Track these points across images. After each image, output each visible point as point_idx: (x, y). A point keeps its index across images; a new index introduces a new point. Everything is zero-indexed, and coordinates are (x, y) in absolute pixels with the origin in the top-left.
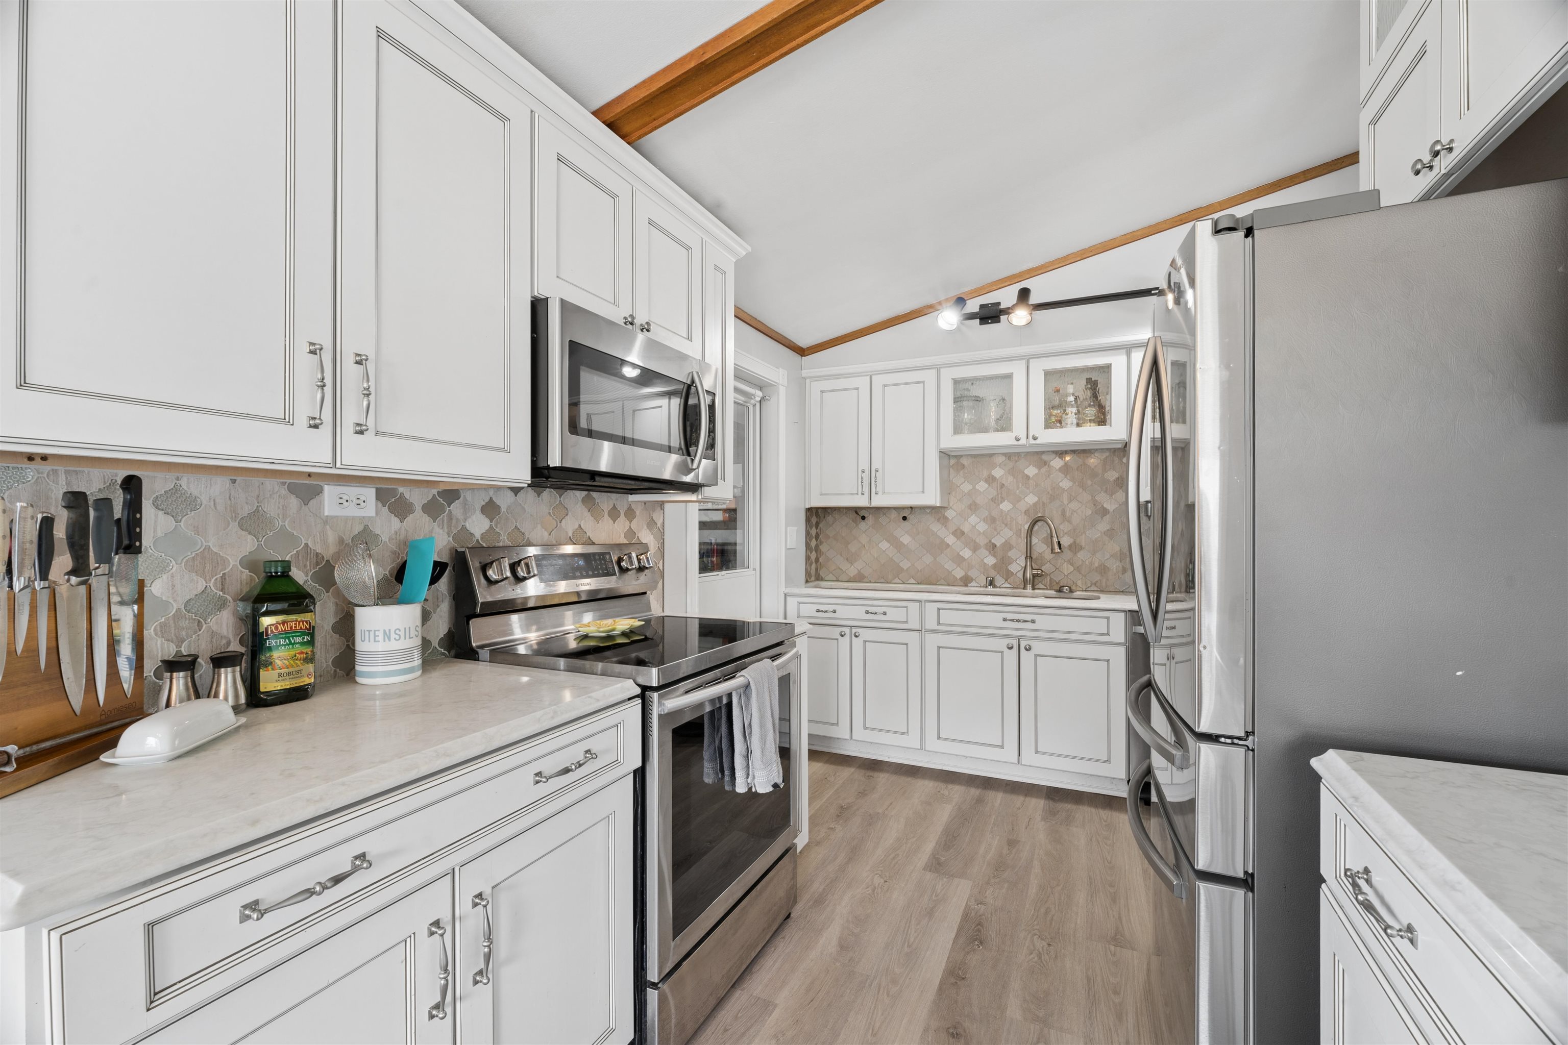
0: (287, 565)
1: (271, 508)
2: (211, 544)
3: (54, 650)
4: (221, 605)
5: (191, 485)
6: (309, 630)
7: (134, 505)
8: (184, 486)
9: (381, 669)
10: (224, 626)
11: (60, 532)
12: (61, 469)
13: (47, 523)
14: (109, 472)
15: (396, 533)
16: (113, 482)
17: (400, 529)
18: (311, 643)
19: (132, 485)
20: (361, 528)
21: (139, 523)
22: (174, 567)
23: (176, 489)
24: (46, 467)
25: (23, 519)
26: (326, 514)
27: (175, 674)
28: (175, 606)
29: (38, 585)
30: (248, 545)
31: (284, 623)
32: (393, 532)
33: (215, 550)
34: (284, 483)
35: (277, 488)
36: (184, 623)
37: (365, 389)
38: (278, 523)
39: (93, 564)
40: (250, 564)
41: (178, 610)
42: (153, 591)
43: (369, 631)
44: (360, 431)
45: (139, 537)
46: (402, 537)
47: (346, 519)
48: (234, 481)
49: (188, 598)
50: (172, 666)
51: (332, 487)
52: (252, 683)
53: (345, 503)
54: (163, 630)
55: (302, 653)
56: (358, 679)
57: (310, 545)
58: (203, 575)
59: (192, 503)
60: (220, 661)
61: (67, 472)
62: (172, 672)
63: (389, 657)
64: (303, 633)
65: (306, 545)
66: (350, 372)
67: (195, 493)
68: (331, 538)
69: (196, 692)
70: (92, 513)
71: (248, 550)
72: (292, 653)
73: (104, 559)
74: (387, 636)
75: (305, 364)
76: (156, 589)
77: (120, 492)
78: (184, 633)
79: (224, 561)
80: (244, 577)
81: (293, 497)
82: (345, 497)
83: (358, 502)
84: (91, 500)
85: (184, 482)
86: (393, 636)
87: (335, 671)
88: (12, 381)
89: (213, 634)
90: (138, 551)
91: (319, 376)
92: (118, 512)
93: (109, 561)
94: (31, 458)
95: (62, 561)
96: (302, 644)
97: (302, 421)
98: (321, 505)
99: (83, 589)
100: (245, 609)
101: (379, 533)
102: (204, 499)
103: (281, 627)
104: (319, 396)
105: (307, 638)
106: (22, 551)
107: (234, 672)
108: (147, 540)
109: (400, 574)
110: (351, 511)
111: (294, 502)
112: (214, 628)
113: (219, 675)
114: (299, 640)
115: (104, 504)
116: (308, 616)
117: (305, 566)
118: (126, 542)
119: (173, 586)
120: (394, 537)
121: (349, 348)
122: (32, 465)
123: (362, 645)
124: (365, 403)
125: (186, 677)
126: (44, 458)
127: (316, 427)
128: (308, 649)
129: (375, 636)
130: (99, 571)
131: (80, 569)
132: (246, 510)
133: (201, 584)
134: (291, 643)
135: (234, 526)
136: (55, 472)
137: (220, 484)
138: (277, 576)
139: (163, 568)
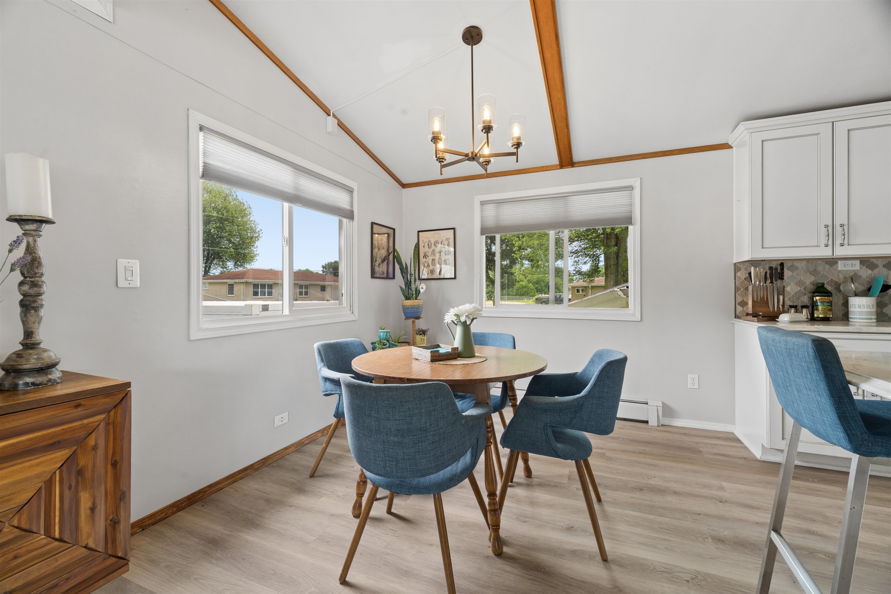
0: (823, 284)
1: (820, 269)
2: (802, 278)
3: (767, 298)
4: (805, 294)
5: (796, 264)
6: (830, 302)
7: (782, 269)
8: (795, 264)
9: (858, 317)
10: (806, 300)
11: (768, 276)
12: (768, 262)
13: (766, 273)
14: (777, 262)
15: (870, 275)
16: (778, 264)
17: (871, 274)
18: (831, 305)
19: (782, 265)
20: (854, 273)
21: (783, 273)
22: (792, 284)
23: (793, 265)
24: (765, 262)
25: (762, 272)
26: (839, 269)
27: (792, 309)
28: (792, 293)
29: (765, 285)
30: (812, 279)
31: (821, 299)
32: (868, 275)
33: (803, 280)
34: (824, 261)
35: (821, 263)
36: (795, 298)
37: (843, 234)
38: (822, 272)
39: (774, 282)
40: (813, 284)
41: (793, 295)
42: (787, 290)
43: (853, 305)
44: (842, 245)
45: (783, 276)
46: (873, 276)
47: (847, 271)
48: (808, 262)
49: (795, 292)
50: (791, 307)
51: (841, 261)
52: (812, 314)
53: (847, 266)
54: (789, 299)
55: (827, 308)
56: (850, 320)
57: (833, 279)
58: (800, 286)
59: (797, 268)
60: (803, 307)
61: (769, 263)
62: (791, 308)
63: (861, 313)
64: (828, 303)
65: (832, 279)
66: (838, 230)
67: (798, 266)
68: (841, 277)
69: (796, 312)
70: (774, 271)
71: (813, 280)
72: (824, 307)
73: (776, 280)
74: (859, 306)
75: (823, 231)
76: (788, 289)
77: (779, 266)
78: (795, 300)
79: (806, 283)
80: (811, 287)
81: (827, 265)
82: (847, 264)
83: (852, 265)
84: (774, 268)
85: (794, 263)
86: (862, 307)
87: (843, 318)
88: (761, 248)
89: (802, 302)
90: (783, 279)
91: (827, 233)
92: (779, 271)
93: (777, 281)
94: (762, 260)
95: (769, 281)
96: (827, 305)
97: (822, 245)
98: (837, 267)
99: (772, 286)
100: (810, 295)
101: (861, 275)
102: (800, 267)
103: (820, 300)
104: (827, 238)
105: (829, 304)
106: (762, 278)
107: (807, 310)
108: (785, 277)
109: (869, 289)
110: (849, 268)
111: (827, 266)
112: (803, 300)
113: (803, 310)
114: (826, 304)
115: (776, 269)
116: (831, 298)
117: (831, 285)
118: (781, 277)
119: (792, 289)
120: (869, 276)
121: (837, 223)
122: (762, 262)
123: (851, 309)
124: (843, 237)
125: (794, 310)
126: (765, 260)
127: (827, 246)
128: (830, 307)
129: (855, 306)
130: (775, 283)
131: (772, 282)
132: (812, 269)
133: (799, 289)
134: (824, 305)
135: (808, 274)
136: (766, 263)
137: (804, 263)
138: (820, 287)
139: (789, 284)
